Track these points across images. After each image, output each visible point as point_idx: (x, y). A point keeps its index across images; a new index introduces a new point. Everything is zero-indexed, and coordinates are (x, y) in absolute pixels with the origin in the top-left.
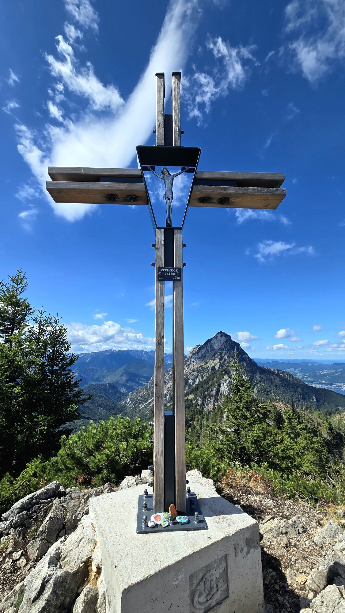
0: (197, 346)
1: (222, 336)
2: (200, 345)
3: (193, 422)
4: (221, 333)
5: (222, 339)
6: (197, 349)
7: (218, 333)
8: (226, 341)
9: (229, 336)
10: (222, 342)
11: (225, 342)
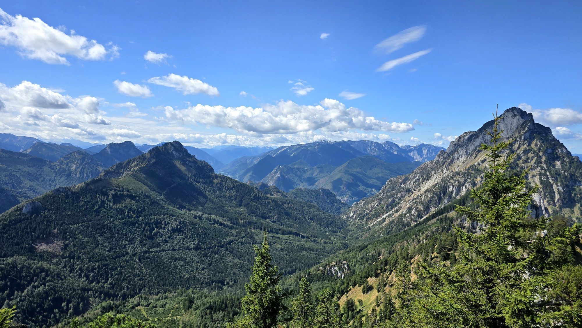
0: (466, 133)
1: (514, 116)
2: (471, 132)
3: (454, 252)
4: (514, 109)
5: (515, 120)
6: (466, 138)
7: (507, 111)
8: (523, 124)
9: (530, 114)
10: (515, 125)
11: (520, 126)
